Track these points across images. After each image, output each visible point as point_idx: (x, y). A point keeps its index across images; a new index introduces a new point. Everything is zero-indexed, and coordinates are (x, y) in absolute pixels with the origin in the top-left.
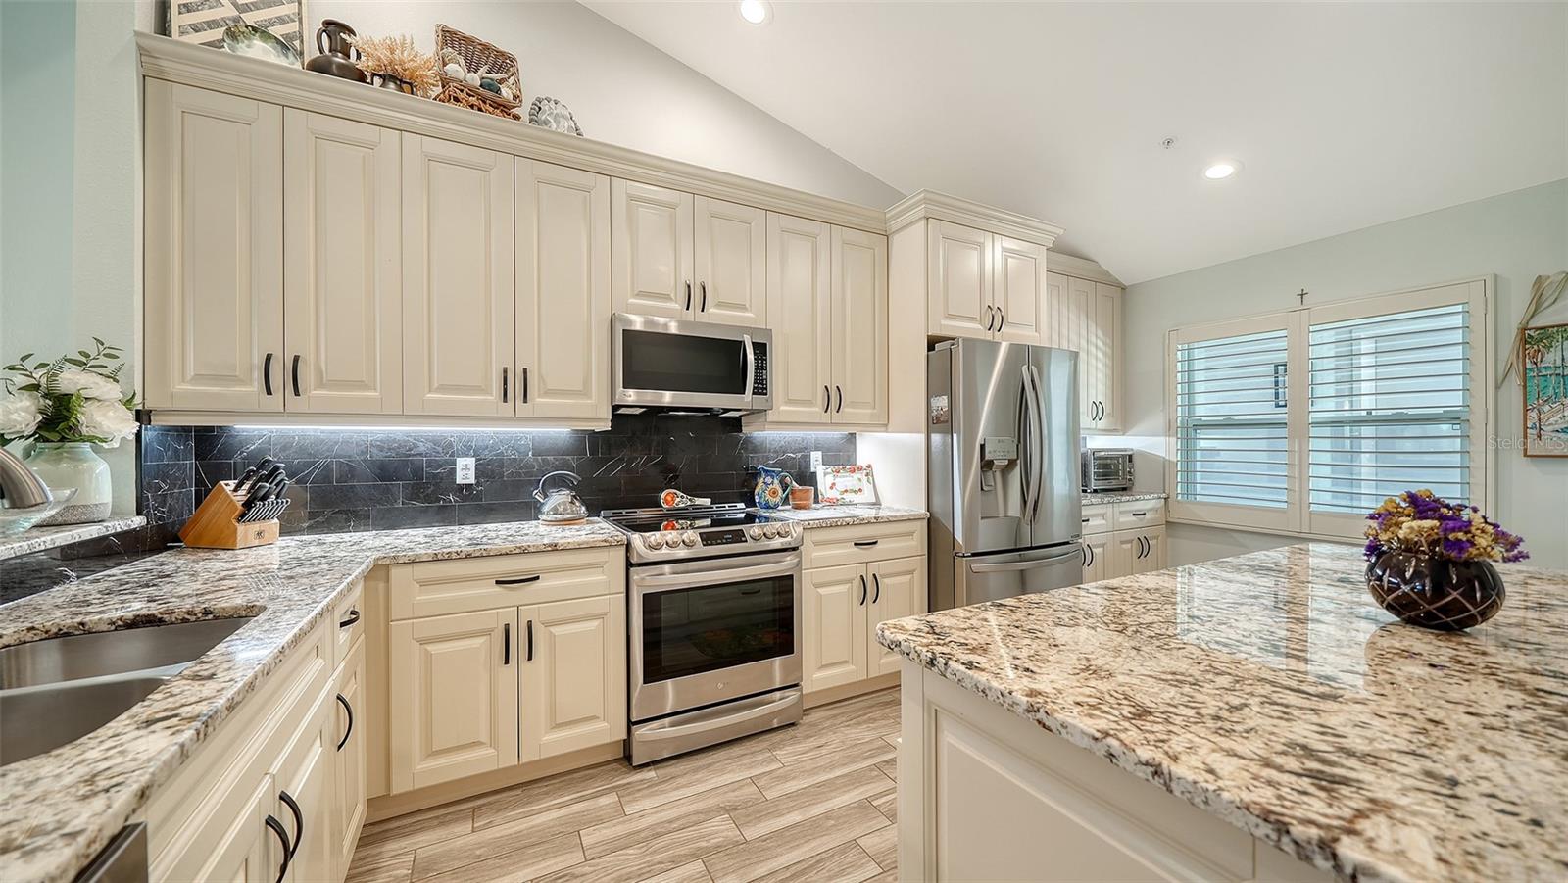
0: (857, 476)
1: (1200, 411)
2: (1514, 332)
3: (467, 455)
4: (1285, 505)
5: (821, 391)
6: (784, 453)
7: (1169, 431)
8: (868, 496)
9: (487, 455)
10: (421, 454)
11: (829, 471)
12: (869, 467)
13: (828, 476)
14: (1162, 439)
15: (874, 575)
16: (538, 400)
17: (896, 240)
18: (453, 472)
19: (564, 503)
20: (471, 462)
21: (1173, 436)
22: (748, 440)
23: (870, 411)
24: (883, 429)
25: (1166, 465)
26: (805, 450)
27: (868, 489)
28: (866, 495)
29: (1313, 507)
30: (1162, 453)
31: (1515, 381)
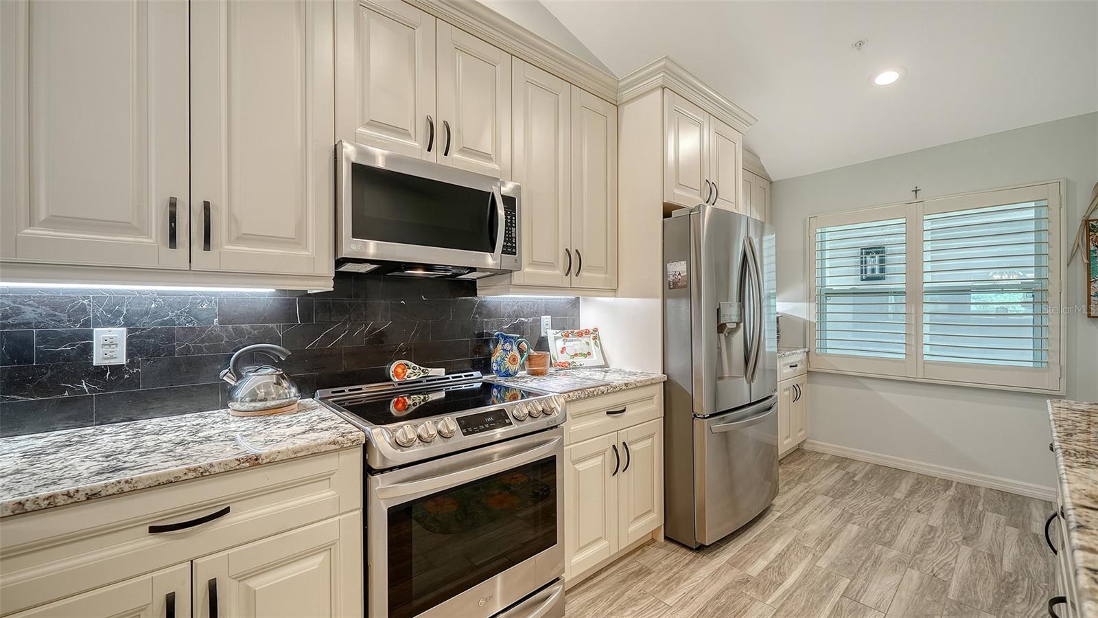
0: (584, 339)
1: (828, 282)
2: (1079, 223)
3: (113, 325)
4: (903, 357)
5: (562, 253)
6: (517, 317)
7: (809, 298)
8: (596, 359)
9: (147, 323)
10: (28, 324)
11: (559, 335)
12: (596, 330)
13: (557, 341)
14: (805, 305)
15: (624, 443)
16: (226, 247)
17: (627, 110)
18: (87, 350)
19: (266, 385)
20: (119, 334)
21: (813, 302)
22: (482, 305)
23: (602, 276)
24: (613, 294)
25: (806, 325)
26: (537, 314)
27: (595, 351)
28: (595, 358)
29: (926, 358)
30: (804, 316)
31: (1081, 258)
